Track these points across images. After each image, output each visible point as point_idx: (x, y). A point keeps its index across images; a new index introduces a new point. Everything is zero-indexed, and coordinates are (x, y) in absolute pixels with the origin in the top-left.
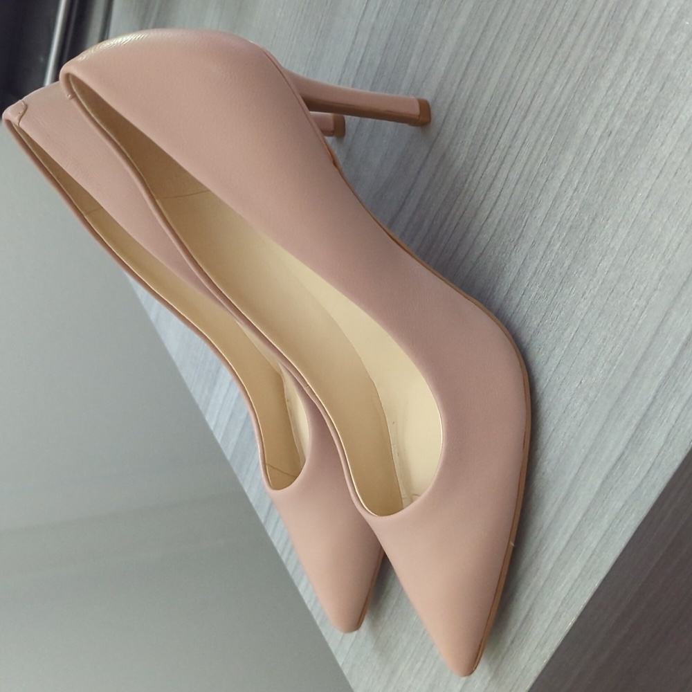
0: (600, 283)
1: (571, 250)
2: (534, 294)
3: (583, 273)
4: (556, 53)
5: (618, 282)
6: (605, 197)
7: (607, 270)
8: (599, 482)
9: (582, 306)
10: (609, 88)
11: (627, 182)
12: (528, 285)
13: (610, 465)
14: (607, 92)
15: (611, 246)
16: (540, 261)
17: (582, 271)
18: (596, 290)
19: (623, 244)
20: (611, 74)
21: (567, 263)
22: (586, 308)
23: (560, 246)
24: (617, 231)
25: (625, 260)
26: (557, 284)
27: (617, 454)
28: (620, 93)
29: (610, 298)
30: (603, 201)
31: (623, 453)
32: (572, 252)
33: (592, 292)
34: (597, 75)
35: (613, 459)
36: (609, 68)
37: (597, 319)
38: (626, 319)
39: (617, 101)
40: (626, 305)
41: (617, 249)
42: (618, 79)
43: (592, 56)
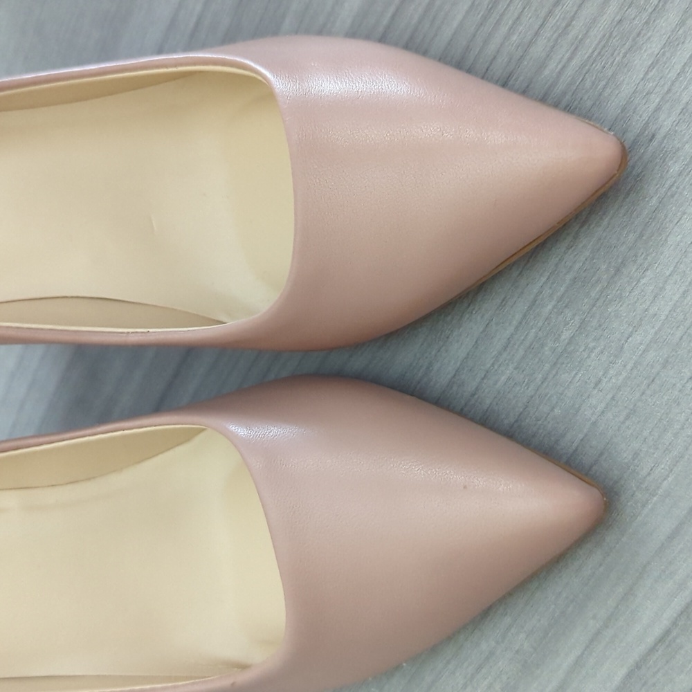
0: (629, 367)
1: (574, 315)
2: (503, 378)
3: (596, 351)
4: (550, 13)
5: (664, 367)
6: (641, 236)
7: (642, 348)
8: (622, 672)
9: (593, 401)
10: (652, 66)
11: (684, 213)
12: (493, 365)
13: (642, 648)
14: (647, 73)
15: (651, 311)
16: (517, 328)
17: (594, 348)
18: (621, 378)
19: (673, 309)
20: (655, 46)
21: (566, 335)
22: (603, 405)
23: (554, 307)
24: (662, 289)
25: (679, 334)
26: (547, 367)
27: (657, 631)
28: (673, 75)
29: (648, 392)
30: (636, 241)
31: (667, 632)
32: (577, 318)
33: (614, 381)
34: (627, 46)
35: (650, 640)
36: (649, 38)
37: (623, 423)
38: (677, 426)
39: (666, 88)
40: (678, 404)
41: (663, 317)
42: (668, 55)
43: (618, 18)
